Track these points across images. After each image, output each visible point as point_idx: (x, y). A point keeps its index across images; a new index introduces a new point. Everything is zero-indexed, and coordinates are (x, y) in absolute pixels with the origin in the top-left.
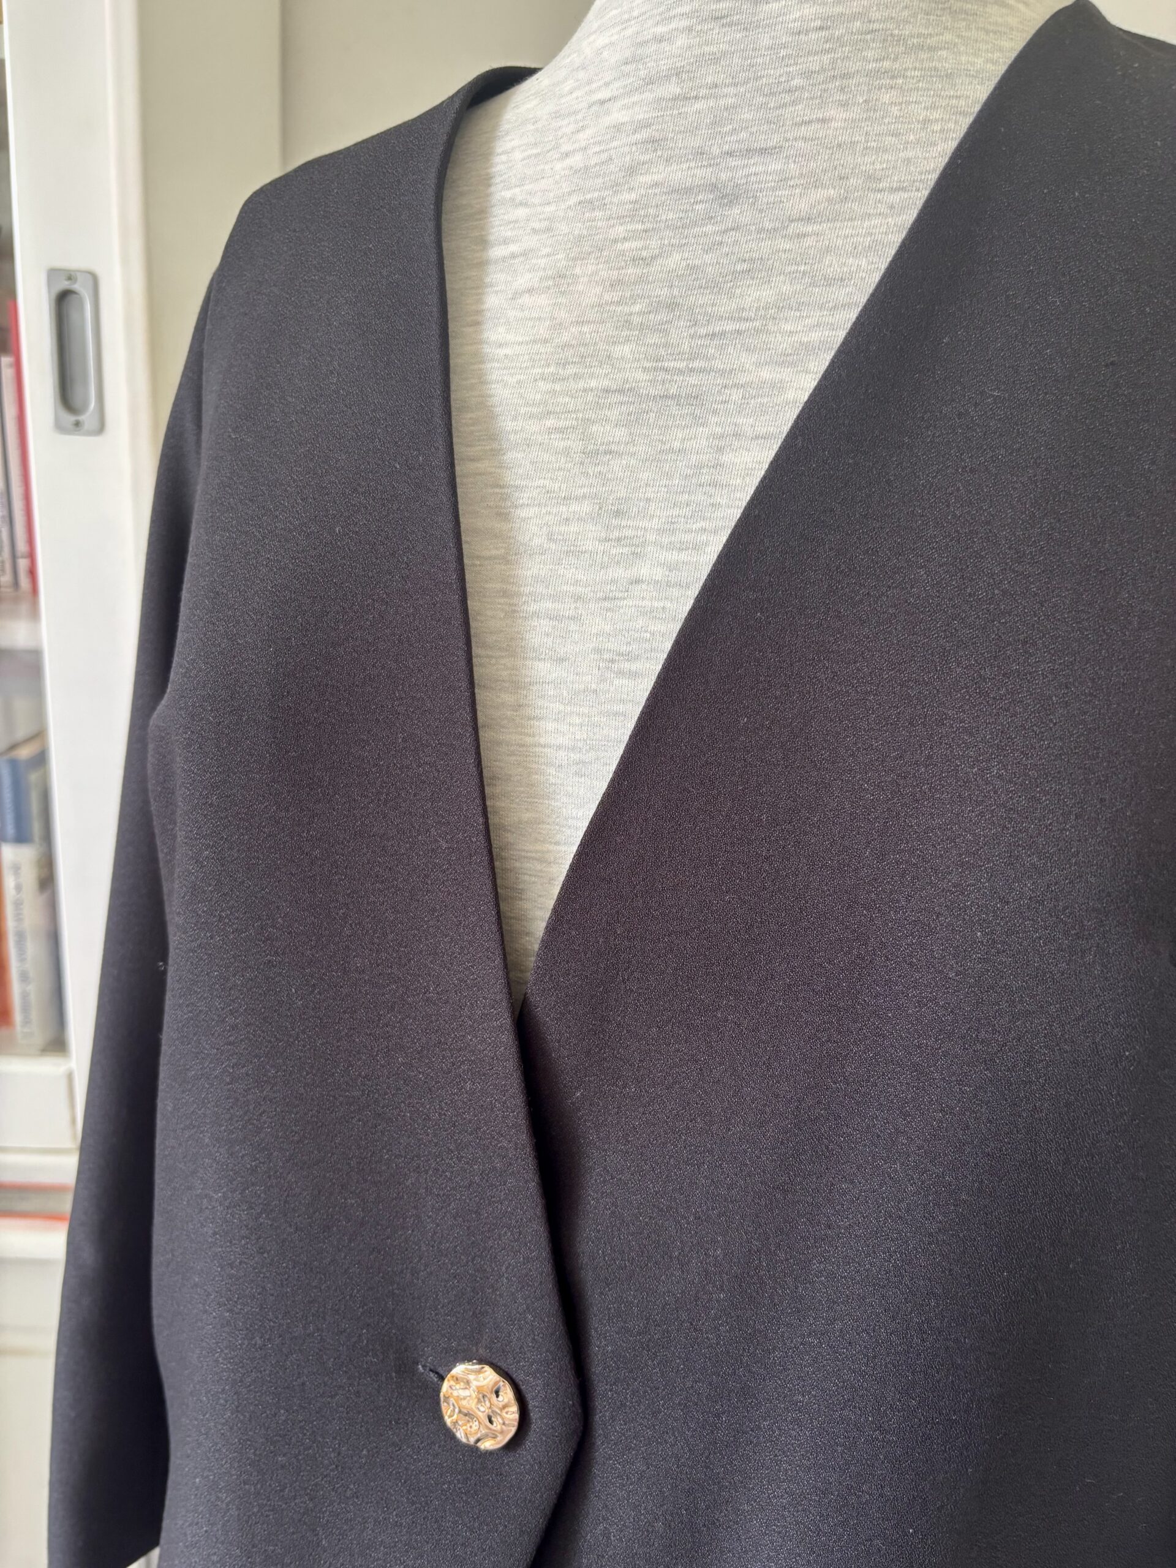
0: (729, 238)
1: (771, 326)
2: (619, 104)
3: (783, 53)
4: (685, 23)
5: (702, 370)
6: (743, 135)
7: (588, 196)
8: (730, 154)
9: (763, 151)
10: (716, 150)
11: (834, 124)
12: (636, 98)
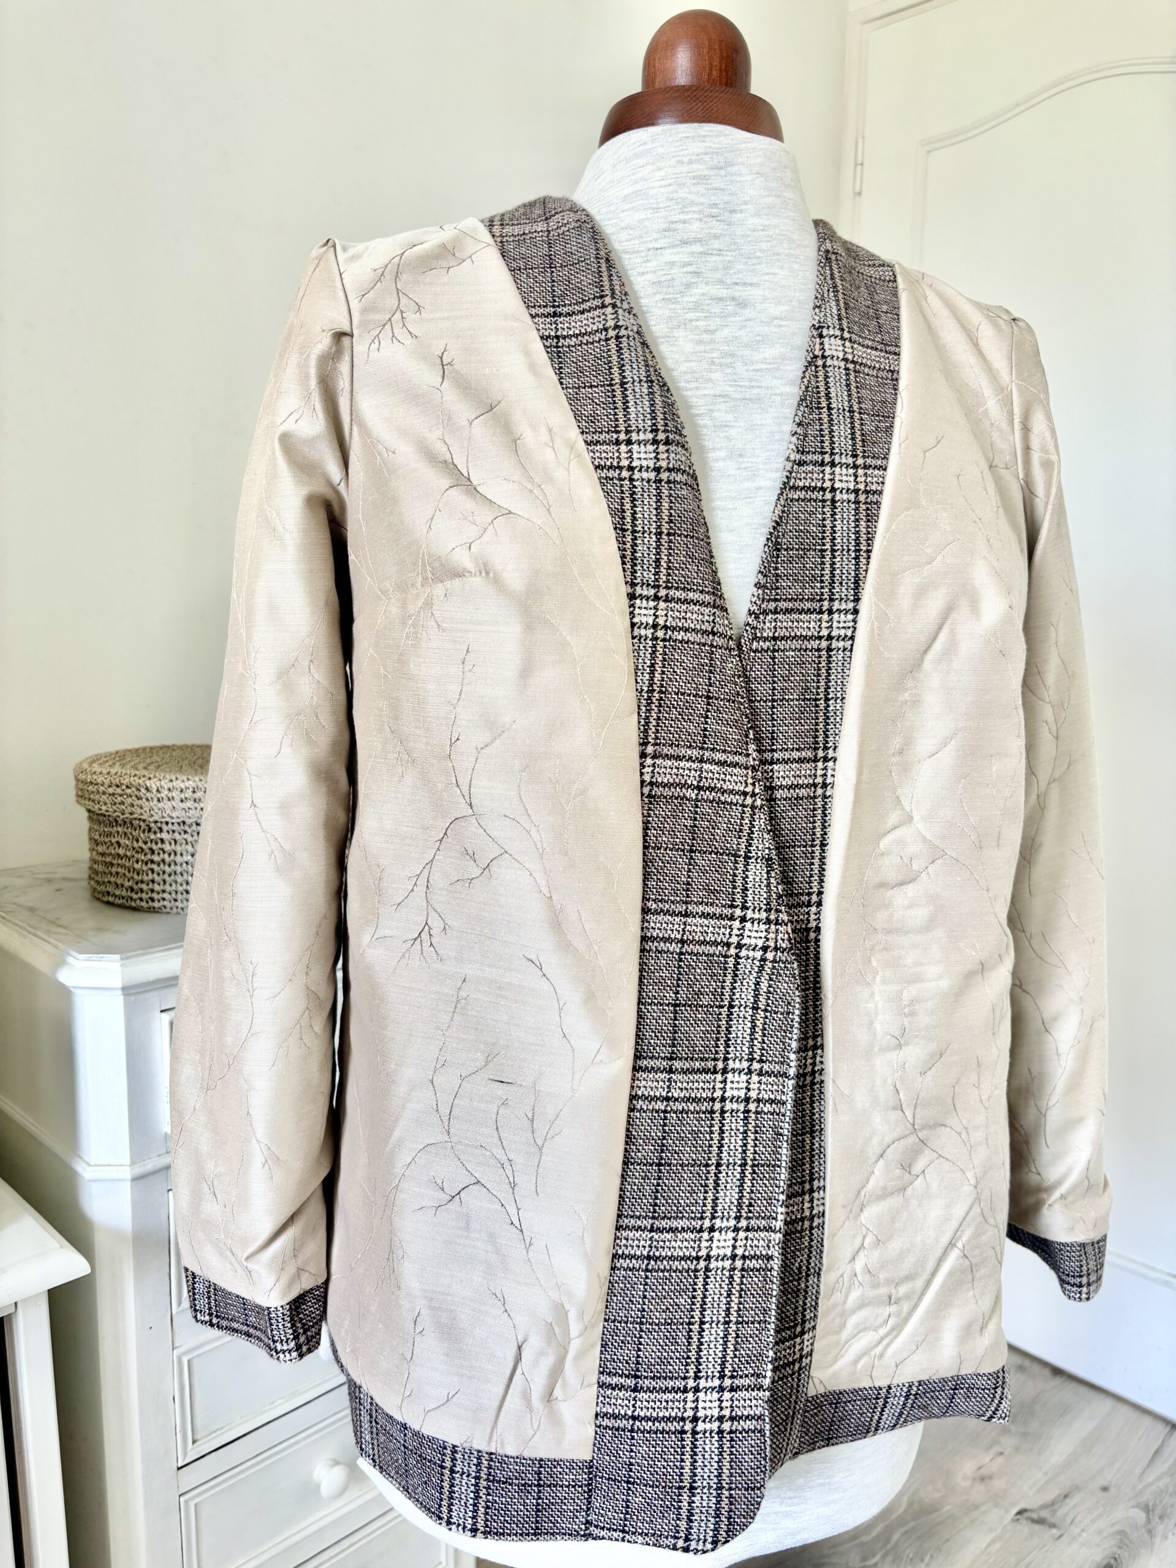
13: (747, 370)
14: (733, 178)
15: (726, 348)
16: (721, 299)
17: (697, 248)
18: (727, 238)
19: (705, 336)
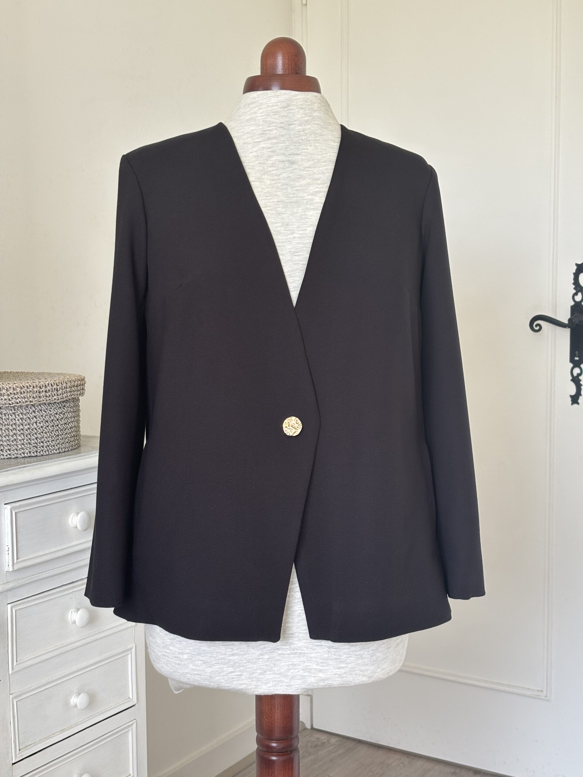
0: (294, 171)
1: (308, 188)
2: (262, 143)
3: (297, 135)
4: (274, 128)
5: (297, 197)
6: (292, 151)
7: (261, 162)
8: (290, 154)
9: (297, 154)
10: (287, 154)
11: (310, 150)
12: (266, 142)
13: (293, 190)
14: (290, 111)
15: (284, 181)
16: (283, 161)
17: (274, 141)
18: (287, 136)
19: (276, 177)
